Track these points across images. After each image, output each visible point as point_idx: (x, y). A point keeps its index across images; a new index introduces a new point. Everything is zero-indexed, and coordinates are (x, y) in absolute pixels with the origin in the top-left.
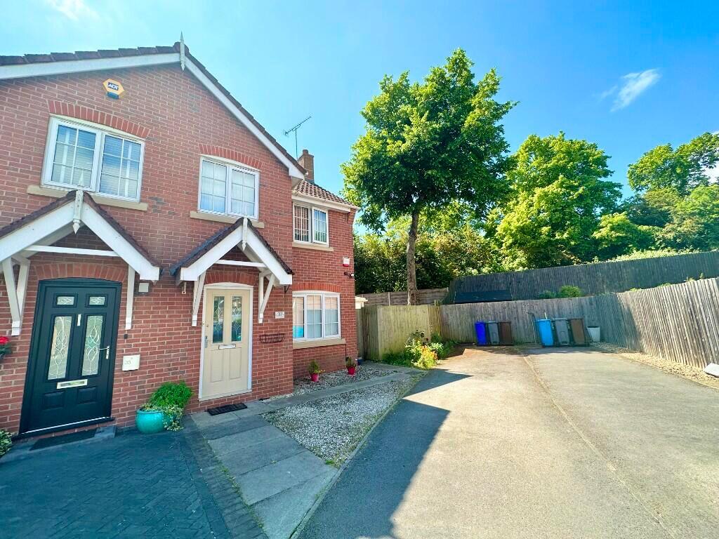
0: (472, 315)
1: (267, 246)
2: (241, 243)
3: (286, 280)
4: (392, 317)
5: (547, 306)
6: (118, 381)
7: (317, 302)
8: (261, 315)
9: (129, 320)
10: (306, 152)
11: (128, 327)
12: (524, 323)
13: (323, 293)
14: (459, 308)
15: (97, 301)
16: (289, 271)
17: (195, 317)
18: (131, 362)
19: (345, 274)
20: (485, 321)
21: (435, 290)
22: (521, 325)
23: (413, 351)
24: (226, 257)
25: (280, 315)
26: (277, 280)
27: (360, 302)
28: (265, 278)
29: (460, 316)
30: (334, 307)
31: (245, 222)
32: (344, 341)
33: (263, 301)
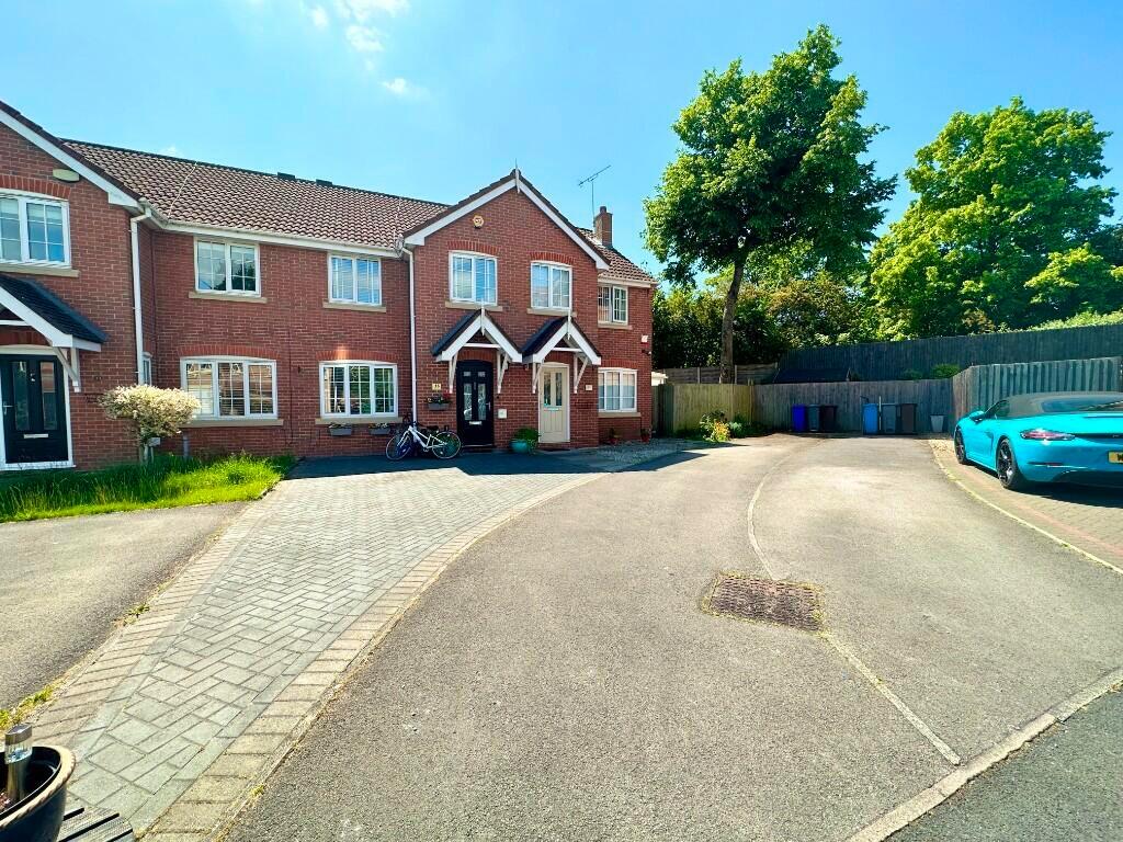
0: (792, 397)
1: (584, 336)
2: (566, 335)
3: (597, 361)
4: (690, 396)
5: (887, 389)
6: (496, 425)
7: (615, 377)
8: (576, 388)
9: (499, 387)
10: (603, 209)
11: (499, 392)
12: (854, 409)
13: (622, 370)
14: (778, 390)
15: (482, 374)
16: (599, 355)
17: (534, 387)
18: (502, 414)
19: (643, 351)
20: (807, 404)
21: (759, 366)
22: (851, 410)
23: (706, 427)
24: (558, 345)
25: (589, 388)
26: (590, 361)
27: (657, 379)
28: (579, 360)
29: (776, 398)
30: (630, 384)
31: (569, 319)
32: (639, 415)
33: (577, 379)
